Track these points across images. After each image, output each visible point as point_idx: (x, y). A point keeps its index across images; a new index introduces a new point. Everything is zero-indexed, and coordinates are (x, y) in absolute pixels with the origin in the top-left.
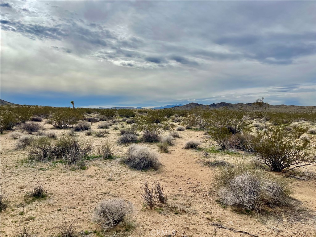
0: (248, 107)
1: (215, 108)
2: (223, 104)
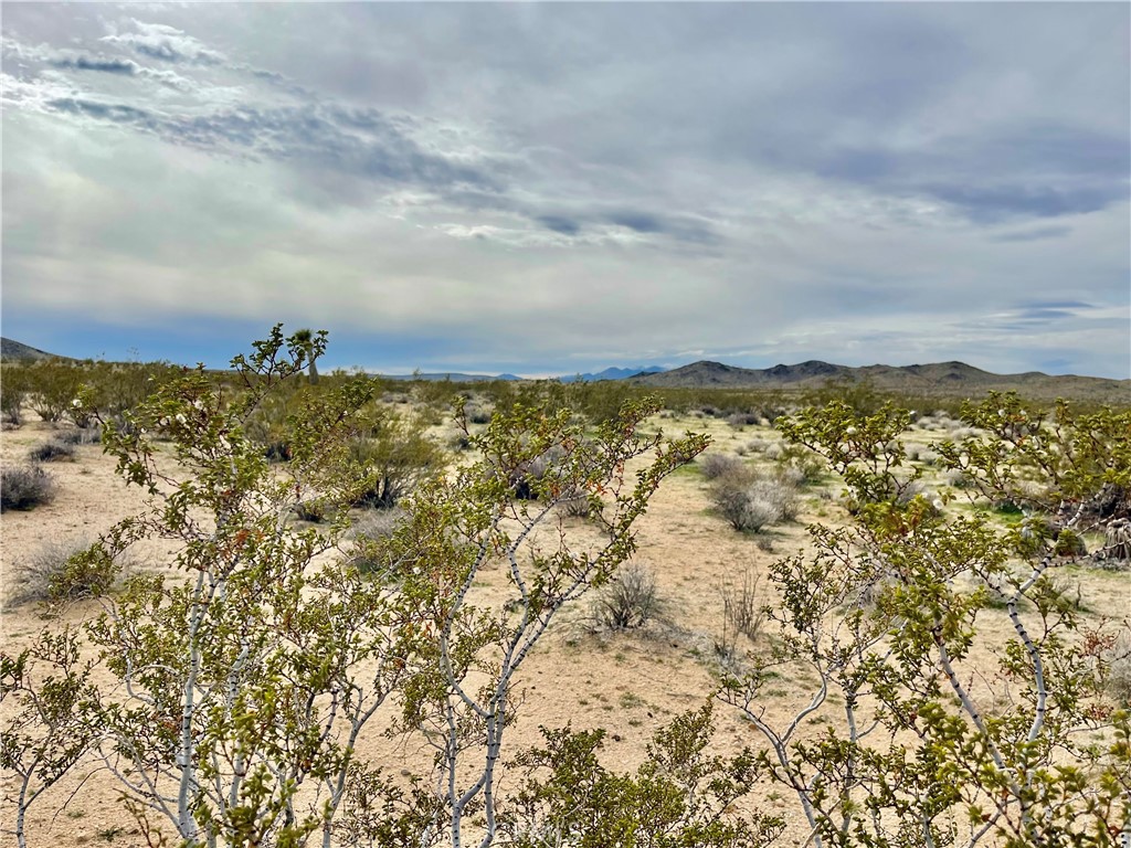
0: (908, 379)
1: (785, 382)
2: (813, 367)
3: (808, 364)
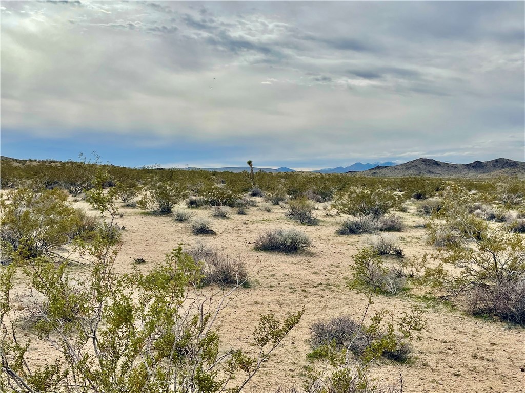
1: (481, 173)
2: (501, 163)
3: (497, 161)
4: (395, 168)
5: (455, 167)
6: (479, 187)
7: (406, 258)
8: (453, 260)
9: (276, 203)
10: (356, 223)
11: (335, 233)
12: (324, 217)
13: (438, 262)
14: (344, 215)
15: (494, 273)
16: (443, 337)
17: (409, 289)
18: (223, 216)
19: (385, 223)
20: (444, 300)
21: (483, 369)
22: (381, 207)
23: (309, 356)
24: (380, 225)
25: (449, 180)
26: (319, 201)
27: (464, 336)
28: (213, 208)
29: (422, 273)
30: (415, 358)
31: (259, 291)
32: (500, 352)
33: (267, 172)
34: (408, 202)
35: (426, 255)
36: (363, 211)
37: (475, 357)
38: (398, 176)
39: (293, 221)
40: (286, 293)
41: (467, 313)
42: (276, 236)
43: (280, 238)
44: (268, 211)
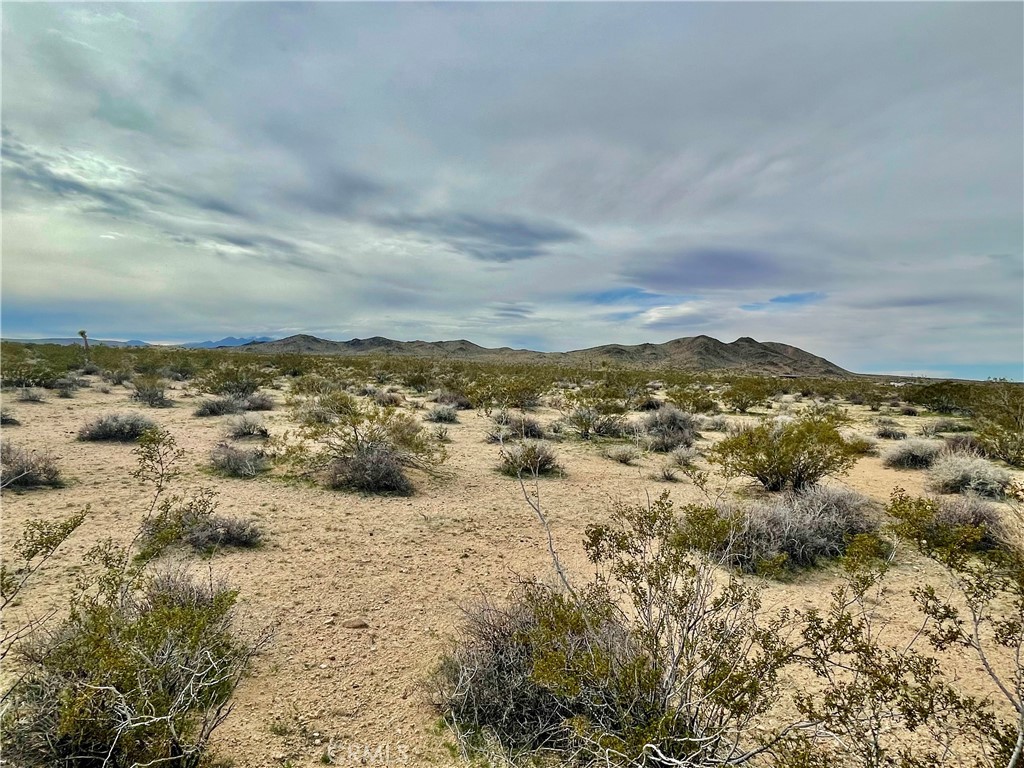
1: (358, 351)
2: (377, 341)
3: (374, 339)
4: (273, 344)
5: (334, 344)
6: (355, 364)
7: (272, 438)
8: (314, 436)
9: (118, 382)
10: (218, 404)
11: (194, 415)
12: (182, 397)
13: (299, 439)
14: (207, 395)
15: (355, 445)
16: (300, 514)
17: (270, 470)
18: (34, 400)
19: (251, 402)
20: (306, 477)
21: (334, 539)
22: (249, 384)
23: (137, 559)
24: (247, 404)
25: (328, 357)
26: (177, 379)
27: (321, 511)
28: (20, 390)
29: (283, 452)
30: (266, 541)
31: (77, 490)
32: (353, 521)
33: (109, 345)
34: (283, 379)
35: (287, 432)
36: (228, 389)
37: (328, 529)
38: (274, 352)
39: (139, 404)
40: (117, 489)
41: (326, 488)
42: (110, 421)
43: (114, 424)
44: (106, 392)
